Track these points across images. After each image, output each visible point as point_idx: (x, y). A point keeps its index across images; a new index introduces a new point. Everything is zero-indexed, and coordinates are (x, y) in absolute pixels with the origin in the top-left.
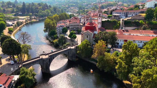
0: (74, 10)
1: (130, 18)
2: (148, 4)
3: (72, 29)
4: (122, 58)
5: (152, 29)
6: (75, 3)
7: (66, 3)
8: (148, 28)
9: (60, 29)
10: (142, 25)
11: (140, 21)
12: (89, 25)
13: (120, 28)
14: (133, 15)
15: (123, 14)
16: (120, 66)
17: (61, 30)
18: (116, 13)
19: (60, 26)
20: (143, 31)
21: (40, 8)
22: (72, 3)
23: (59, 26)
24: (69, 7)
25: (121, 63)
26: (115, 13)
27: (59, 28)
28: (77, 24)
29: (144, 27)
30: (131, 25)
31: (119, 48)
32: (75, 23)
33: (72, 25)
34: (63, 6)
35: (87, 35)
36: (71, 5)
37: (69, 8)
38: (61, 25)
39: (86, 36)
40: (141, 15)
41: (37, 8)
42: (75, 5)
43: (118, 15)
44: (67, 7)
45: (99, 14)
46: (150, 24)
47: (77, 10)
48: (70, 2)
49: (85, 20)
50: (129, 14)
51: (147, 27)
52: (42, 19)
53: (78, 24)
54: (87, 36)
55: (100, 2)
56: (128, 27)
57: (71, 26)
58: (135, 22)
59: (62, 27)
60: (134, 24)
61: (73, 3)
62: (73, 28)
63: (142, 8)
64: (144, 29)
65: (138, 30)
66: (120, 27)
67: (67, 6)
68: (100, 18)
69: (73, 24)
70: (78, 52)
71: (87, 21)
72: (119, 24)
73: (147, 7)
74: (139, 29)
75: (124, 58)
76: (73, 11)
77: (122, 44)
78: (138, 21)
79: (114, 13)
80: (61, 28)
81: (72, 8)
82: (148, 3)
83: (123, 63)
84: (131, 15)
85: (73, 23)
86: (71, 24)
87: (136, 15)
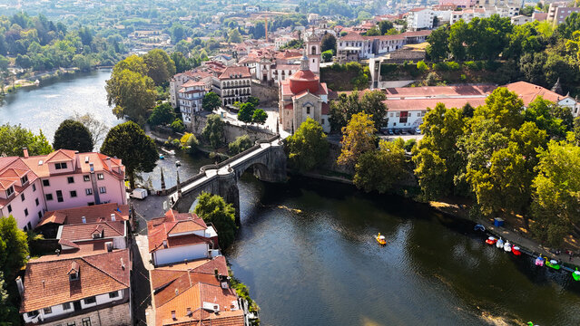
0: (155, 41)
1: (388, 57)
2: (416, 18)
3: (228, 96)
4: (429, 143)
5: (449, 83)
6: (146, 15)
7: (110, 16)
8: (438, 81)
9: (193, 99)
10: (423, 74)
11: (419, 64)
12: (303, 77)
13: (372, 86)
14: (391, 49)
15: (367, 48)
16: (429, 163)
17: (196, 102)
18: (347, 45)
19: (192, 89)
20: (432, 88)
21: (30, 35)
22: (133, 14)
23: (188, 90)
24: (131, 30)
25: (431, 156)
26: (344, 44)
27: (190, 96)
28: (242, 80)
29: (431, 78)
30: (397, 75)
31: (392, 135)
32: (236, 78)
33: (228, 83)
34: (103, 25)
35: (309, 105)
36: (136, 24)
37: (129, 36)
38: (194, 87)
39: (305, 110)
40: (412, 49)
41: (17, 36)
42: (148, 21)
43: (358, 49)
44: (121, 31)
45: (311, 46)
46: (442, 69)
47: (165, 40)
48: (126, 12)
49: (268, 66)
50: (380, 47)
51: (437, 79)
52: (48, 75)
53: (246, 80)
54: (308, 108)
55: (241, 11)
56: (391, 80)
57: (224, 88)
58: (407, 68)
59: (198, 91)
60: (405, 73)
61: (139, 15)
62: (231, 94)
63: (403, 31)
64: (432, 83)
65: (417, 86)
66: (371, 84)
67: (123, 27)
68: (316, 59)
69: (230, 81)
70: (292, 155)
71: (274, 70)
72: (366, 73)
73: (416, 27)
74: (420, 85)
75: (432, 143)
76: (149, 44)
77: (395, 124)
78: (411, 62)
79: (341, 45)
80: (196, 95)
81: (142, 34)
82: (416, 14)
83: (434, 155)
84: (385, 50)
85: (231, 78)
86: (226, 82)
87: (397, 48)
